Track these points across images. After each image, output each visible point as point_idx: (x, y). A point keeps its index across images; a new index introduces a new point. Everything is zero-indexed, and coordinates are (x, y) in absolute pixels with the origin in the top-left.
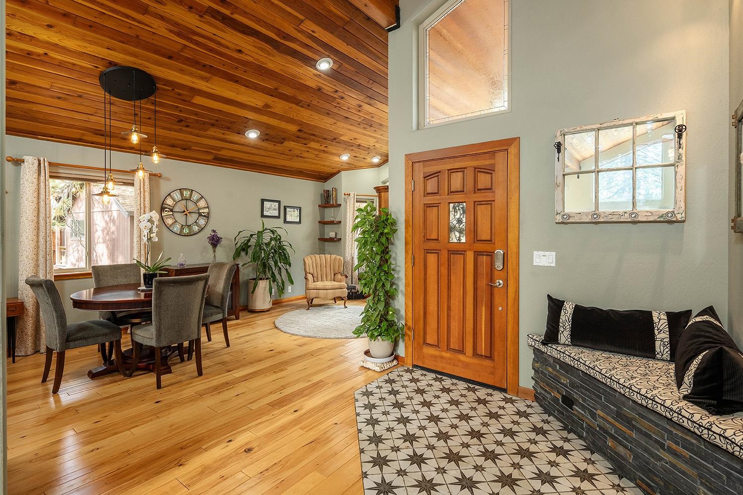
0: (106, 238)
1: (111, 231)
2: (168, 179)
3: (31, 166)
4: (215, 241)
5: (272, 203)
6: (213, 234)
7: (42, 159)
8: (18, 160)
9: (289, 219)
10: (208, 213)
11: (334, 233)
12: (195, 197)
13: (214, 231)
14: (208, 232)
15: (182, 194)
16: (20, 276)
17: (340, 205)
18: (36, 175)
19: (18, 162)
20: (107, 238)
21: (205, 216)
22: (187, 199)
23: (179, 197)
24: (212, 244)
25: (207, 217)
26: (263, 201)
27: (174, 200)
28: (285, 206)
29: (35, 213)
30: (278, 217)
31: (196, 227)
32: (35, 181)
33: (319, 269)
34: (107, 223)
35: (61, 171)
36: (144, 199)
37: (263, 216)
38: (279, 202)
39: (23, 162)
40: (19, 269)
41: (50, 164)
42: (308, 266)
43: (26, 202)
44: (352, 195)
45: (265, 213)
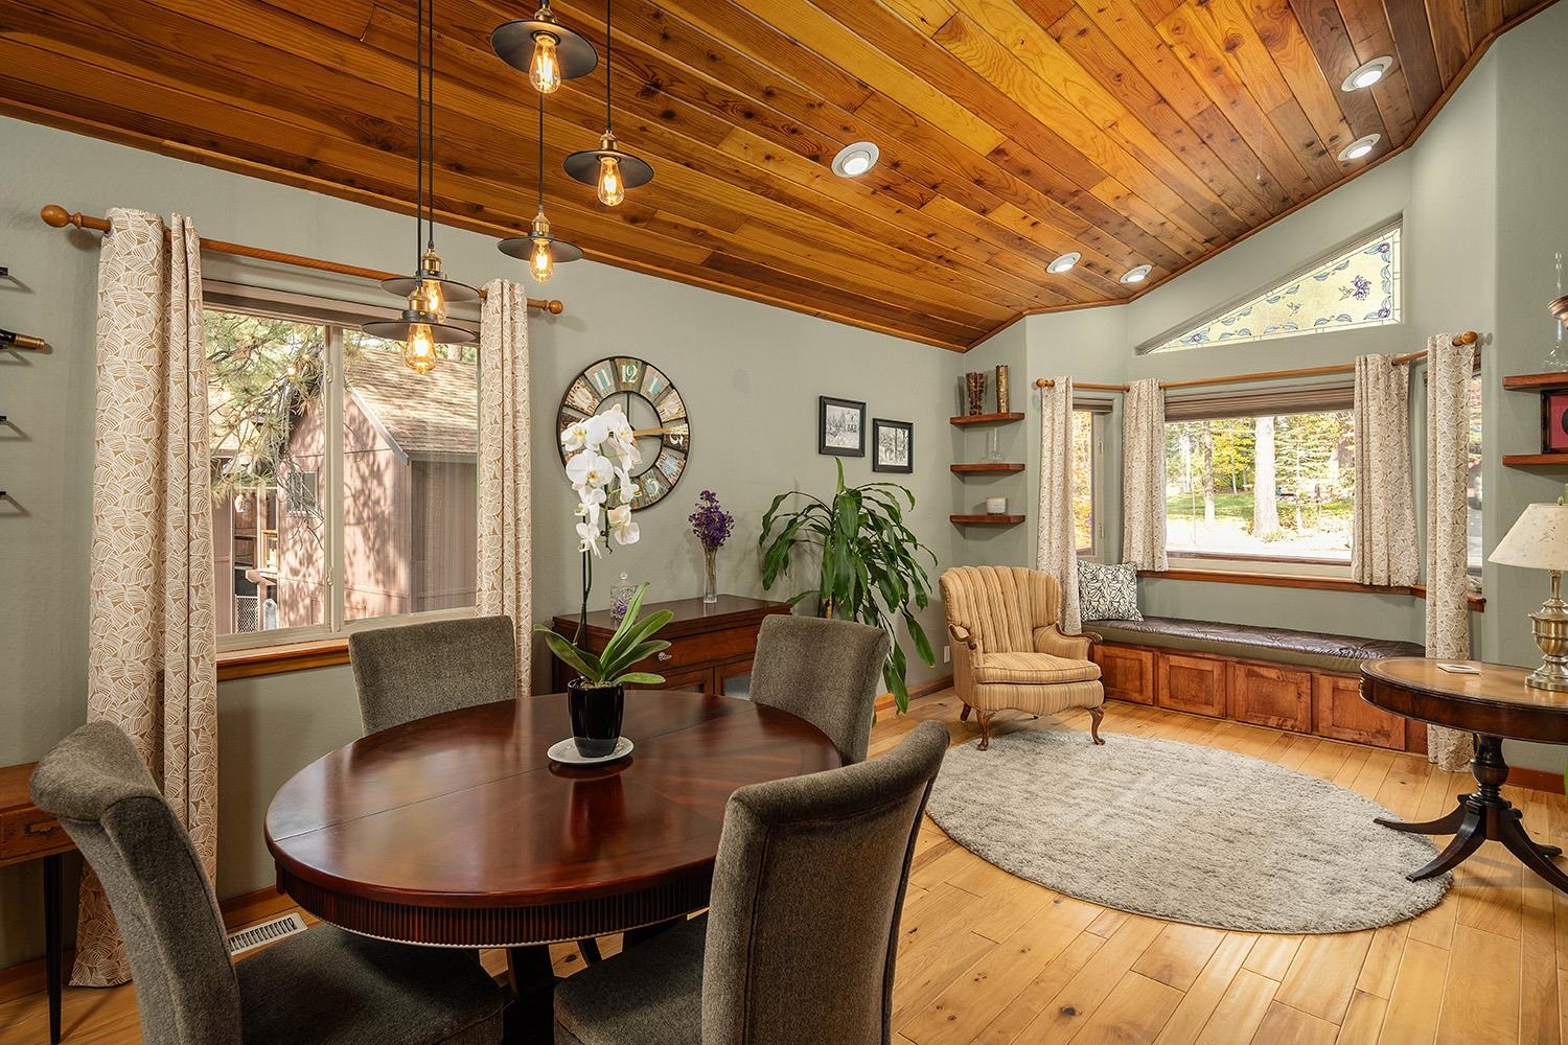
0: (361, 513)
1: (373, 497)
2: (577, 325)
3: (135, 247)
4: (712, 528)
5: (846, 410)
6: (707, 504)
7: (174, 225)
8: (86, 222)
9: (885, 459)
10: (688, 438)
11: (1002, 501)
12: (653, 384)
13: (709, 496)
14: (688, 502)
15: (617, 375)
16: (92, 673)
17: (1021, 416)
18: (152, 283)
19: (88, 233)
20: (365, 515)
21: (677, 448)
22: (628, 393)
23: (610, 383)
24: (704, 537)
25: (684, 451)
26: (823, 402)
27: (595, 392)
28: (874, 419)
29: (151, 429)
30: (860, 453)
31: (656, 483)
32: (152, 305)
33: (986, 611)
34: (364, 480)
35: (246, 278)
36: (514, 384)
37: (823, 449)
38: (862, 406)
39: (107, 230)
40: (91, 645)
41: (206, 246)
42: (956, 602)
43: (115, 386)
44: (1060, 387)
45: (831, 442)
